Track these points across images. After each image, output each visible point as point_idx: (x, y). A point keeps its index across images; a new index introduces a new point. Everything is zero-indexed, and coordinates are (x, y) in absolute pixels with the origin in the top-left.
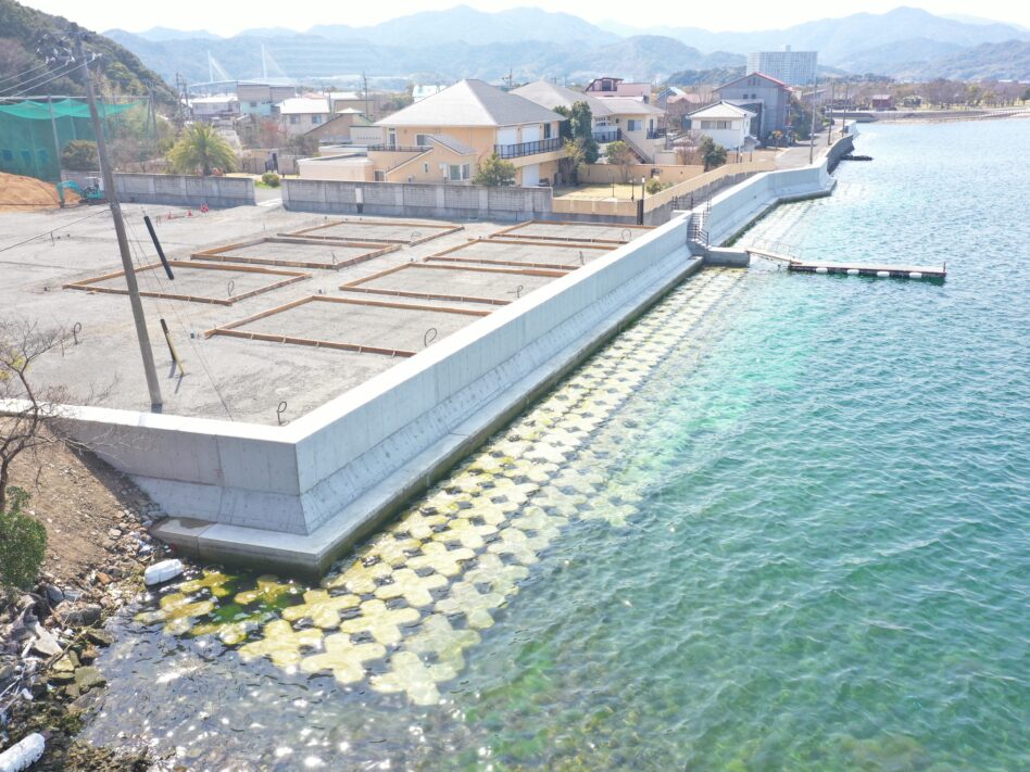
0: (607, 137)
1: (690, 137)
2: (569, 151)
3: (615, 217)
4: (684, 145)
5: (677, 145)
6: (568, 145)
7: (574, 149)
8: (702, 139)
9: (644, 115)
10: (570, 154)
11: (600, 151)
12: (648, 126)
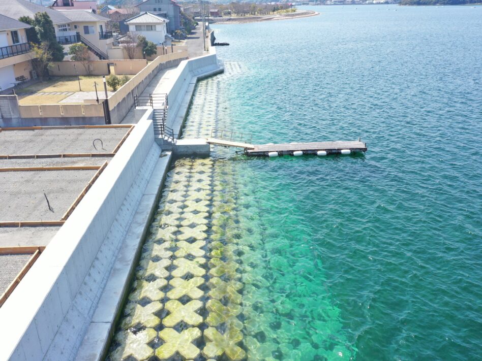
0: (69, 40)
1: (129, 37)
2: (37, 53)
3: (84, 118)
4: (127, 42)
5: (122, 42)
6: (36, 49)
7: (41, 51)
8: (139, 38)
9: (94, 22)
10: (38, 56)
11: (65, 51)
12: (99, 30)
